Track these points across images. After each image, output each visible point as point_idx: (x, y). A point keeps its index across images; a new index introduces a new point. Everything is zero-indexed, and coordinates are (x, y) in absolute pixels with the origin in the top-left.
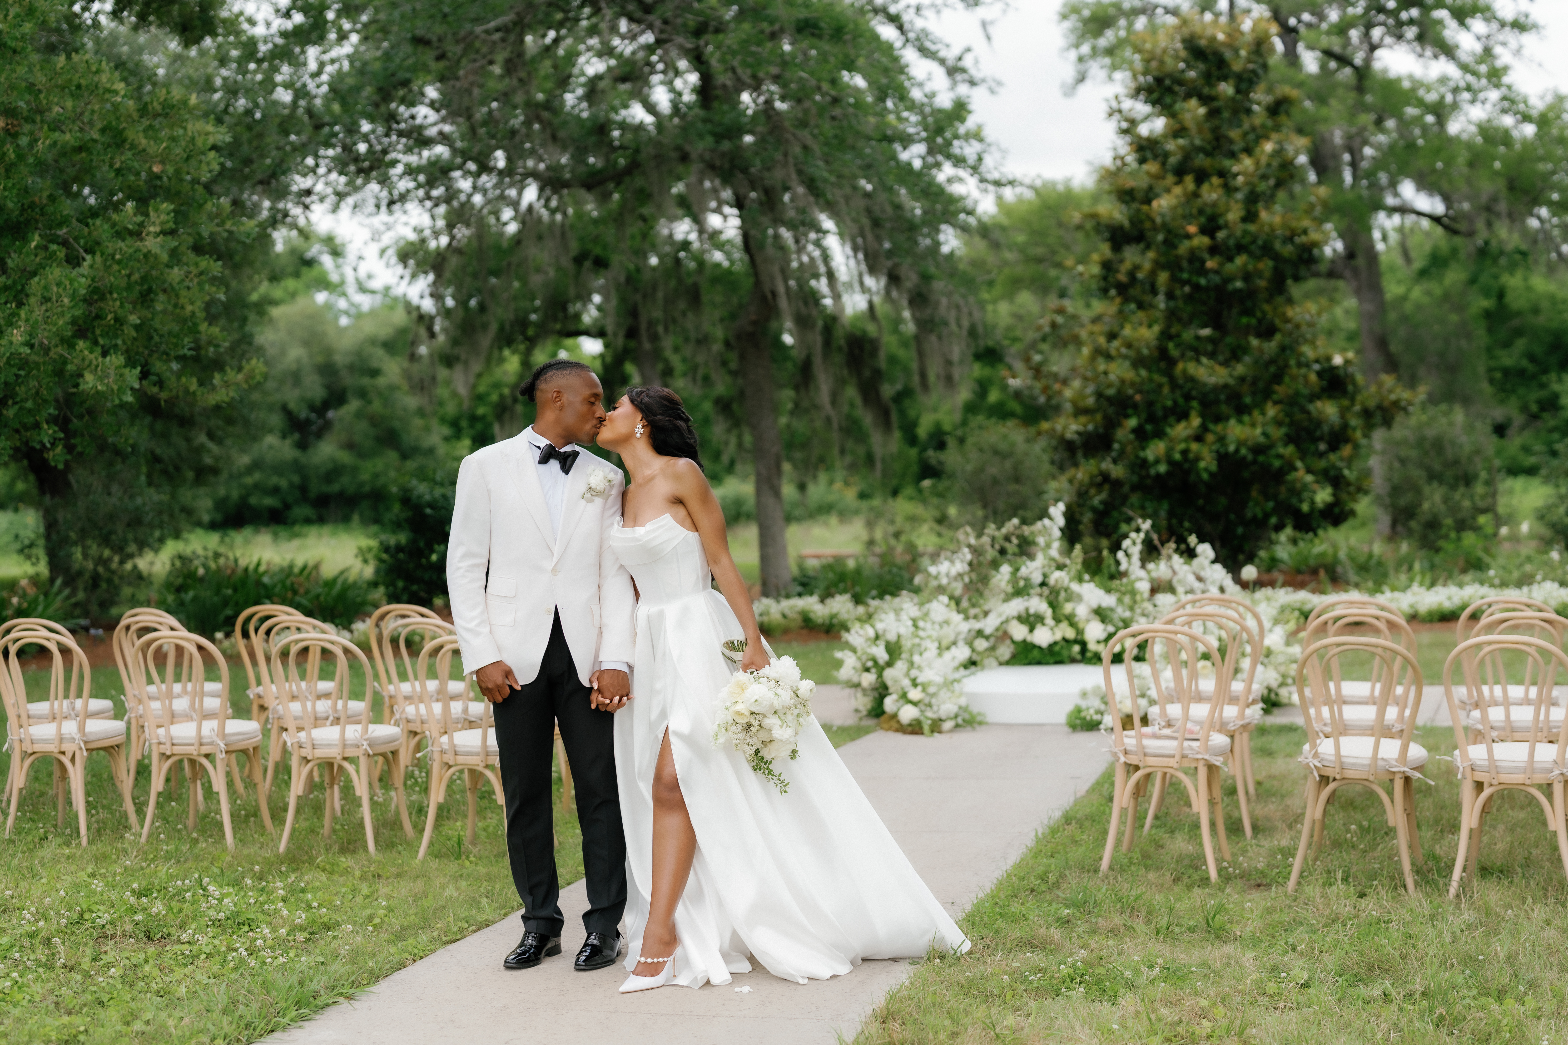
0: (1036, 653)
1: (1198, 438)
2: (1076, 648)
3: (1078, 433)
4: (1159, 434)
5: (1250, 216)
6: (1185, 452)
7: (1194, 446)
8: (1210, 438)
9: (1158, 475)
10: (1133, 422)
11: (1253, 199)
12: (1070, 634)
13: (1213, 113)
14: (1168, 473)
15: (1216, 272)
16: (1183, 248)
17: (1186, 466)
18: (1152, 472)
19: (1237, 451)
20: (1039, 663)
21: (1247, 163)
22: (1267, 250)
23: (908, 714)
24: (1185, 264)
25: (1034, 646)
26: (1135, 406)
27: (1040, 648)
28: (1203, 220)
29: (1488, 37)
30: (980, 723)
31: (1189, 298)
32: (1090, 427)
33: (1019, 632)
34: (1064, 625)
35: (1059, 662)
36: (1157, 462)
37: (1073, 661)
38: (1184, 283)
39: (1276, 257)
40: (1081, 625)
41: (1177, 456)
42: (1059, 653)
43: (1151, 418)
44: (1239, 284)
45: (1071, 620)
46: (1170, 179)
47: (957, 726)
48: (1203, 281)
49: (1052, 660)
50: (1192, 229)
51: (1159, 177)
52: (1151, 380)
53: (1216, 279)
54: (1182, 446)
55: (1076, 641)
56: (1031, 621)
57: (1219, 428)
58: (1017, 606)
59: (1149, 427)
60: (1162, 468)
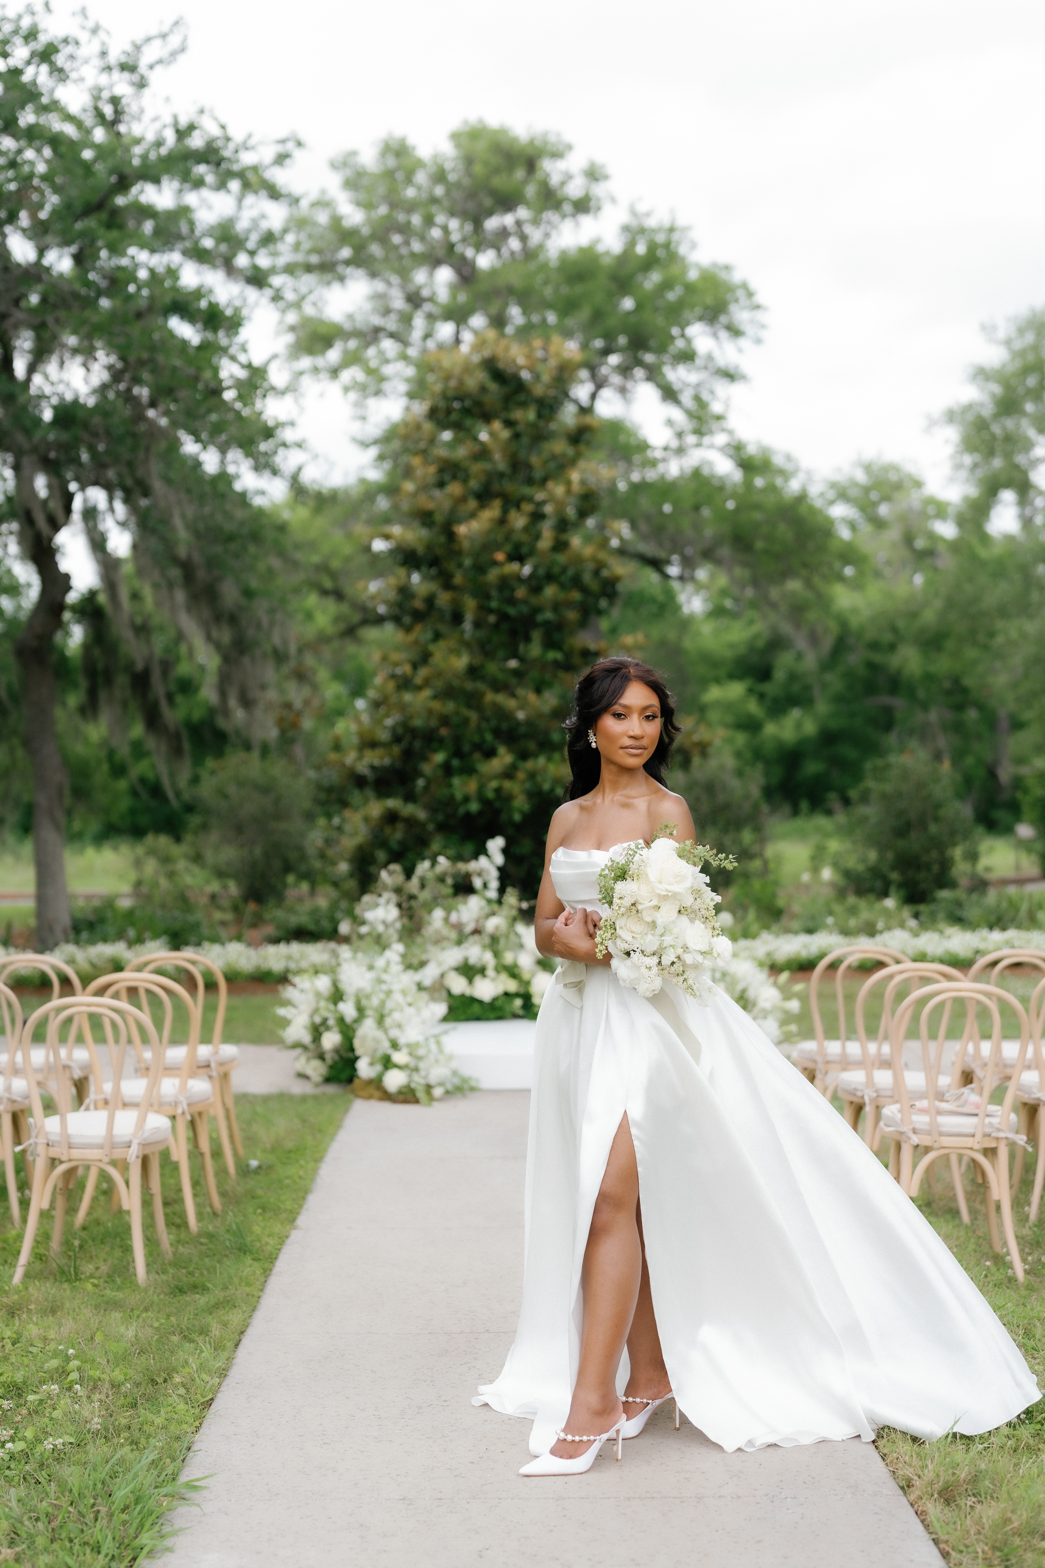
0: (476, 1008)
1: (509, 774)
2: (518, 1002)
3: (373, 768)
4: (469, 770)
5: (560, 546)
6: (498, 791)
7: (507, 785)
8: (521, 775)
9: (468, 815)
10: (439, 757)
11: (563, 526)
12: (512, 986)
13: (517, 436)
14: (480, 813)
15: (525, 602)
16: (493, 575)
17: (497, 805)
18: (461, 811)
19: (552, 790)
20: (478, 1018)
21: (559, 490)
22: (577, 582)
23: (394, 1080)
24: (494, 593)
25: (473, 1000)
26: (441, 741)
27: (480, 1002)
28: (508, 547)
29: (698, 385)
30: (473, 1089)
31: (496, 626)
32: (387, 761)
33: (458, 985)
34: (504, 976)
35: (500, 1018)
36: (466, 799)
37: (516, 1016)
38: (491, 611)
39: (584, 590)
40: (526, 976)
41: (490, 795)
42: (500, 1009)
43: (458, 753)
44: (548, 615)
45: (513, 972)
46: (472, 504)
47: (447, 1092)
48: (512, 611)
49: (492, 1015)
50: (500, 556)
51: (463, 499)
52: (457, 713)
53: (525, 609)
54: (494, 784)
55: (517, 995)
56: (469, 971)
57: (530, 765)
58: (453, 956)
59: (455, 763)
60: (474, 807)
